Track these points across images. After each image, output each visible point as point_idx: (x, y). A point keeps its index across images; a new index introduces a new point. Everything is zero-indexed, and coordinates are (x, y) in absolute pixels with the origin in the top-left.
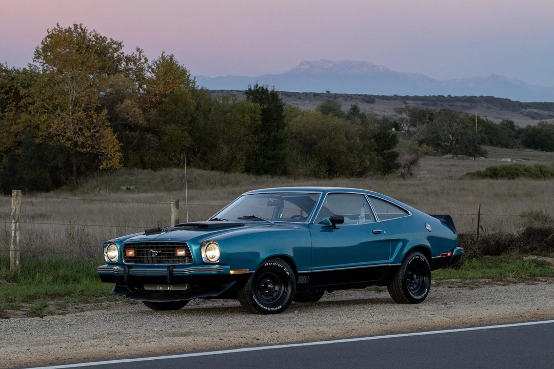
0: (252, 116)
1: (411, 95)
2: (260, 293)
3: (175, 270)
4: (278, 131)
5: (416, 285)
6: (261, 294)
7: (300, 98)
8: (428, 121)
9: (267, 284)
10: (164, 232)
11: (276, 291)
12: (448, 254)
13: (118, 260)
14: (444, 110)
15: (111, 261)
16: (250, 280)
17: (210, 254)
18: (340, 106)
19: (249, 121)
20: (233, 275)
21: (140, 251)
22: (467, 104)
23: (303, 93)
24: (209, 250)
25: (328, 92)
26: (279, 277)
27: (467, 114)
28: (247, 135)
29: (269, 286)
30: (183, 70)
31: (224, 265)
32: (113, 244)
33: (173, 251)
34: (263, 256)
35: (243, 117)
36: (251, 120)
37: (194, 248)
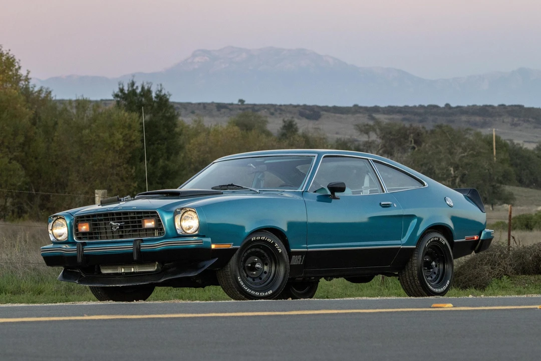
0: (126, 134)
1: (383, 104)
2: (245, 275)
3: (143, 244)
4: (168, 159)
5: (435, 275)
6: (247, 276)
7: (193, 112)
8: (413, 145)
9: (254, 263)
10: (124, 201)
11: (265, 273)
12: (474, 238)
13: (68, 237)
14: (440, 127)
15: (58, 240)
16: (234, 258)
17: (186, 224)
18: (265, 122)
19: (121, 143)
20: (215, 250)
21: (96, 225)
22: (478, 119)
23: (199, 104)
24: (185, 219)
25: (242, 101)
26: (268, 254)
27: (478, 135)
28: (118, 166)
29: (257, 266)
30: (8, 59)
31: (204, 236)
32: (60, 218)
33: (140, 222)
34: (248, 230)
35: (112, 135)
36: (124, 140)
37: (166, 218)
